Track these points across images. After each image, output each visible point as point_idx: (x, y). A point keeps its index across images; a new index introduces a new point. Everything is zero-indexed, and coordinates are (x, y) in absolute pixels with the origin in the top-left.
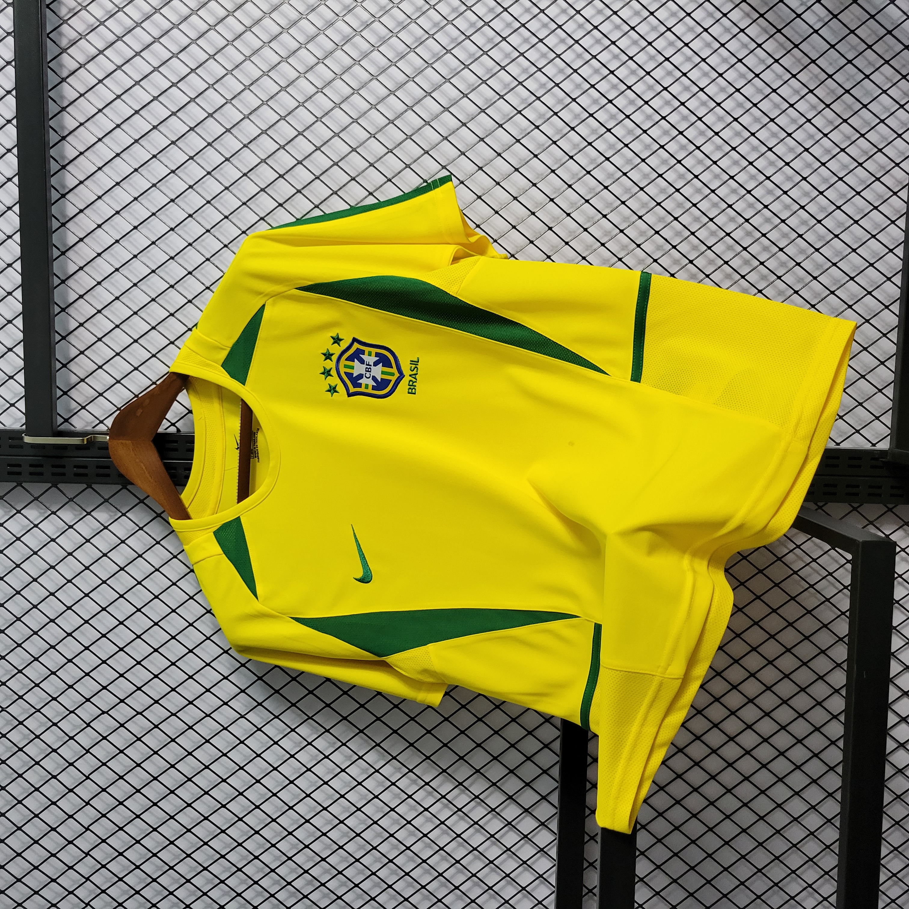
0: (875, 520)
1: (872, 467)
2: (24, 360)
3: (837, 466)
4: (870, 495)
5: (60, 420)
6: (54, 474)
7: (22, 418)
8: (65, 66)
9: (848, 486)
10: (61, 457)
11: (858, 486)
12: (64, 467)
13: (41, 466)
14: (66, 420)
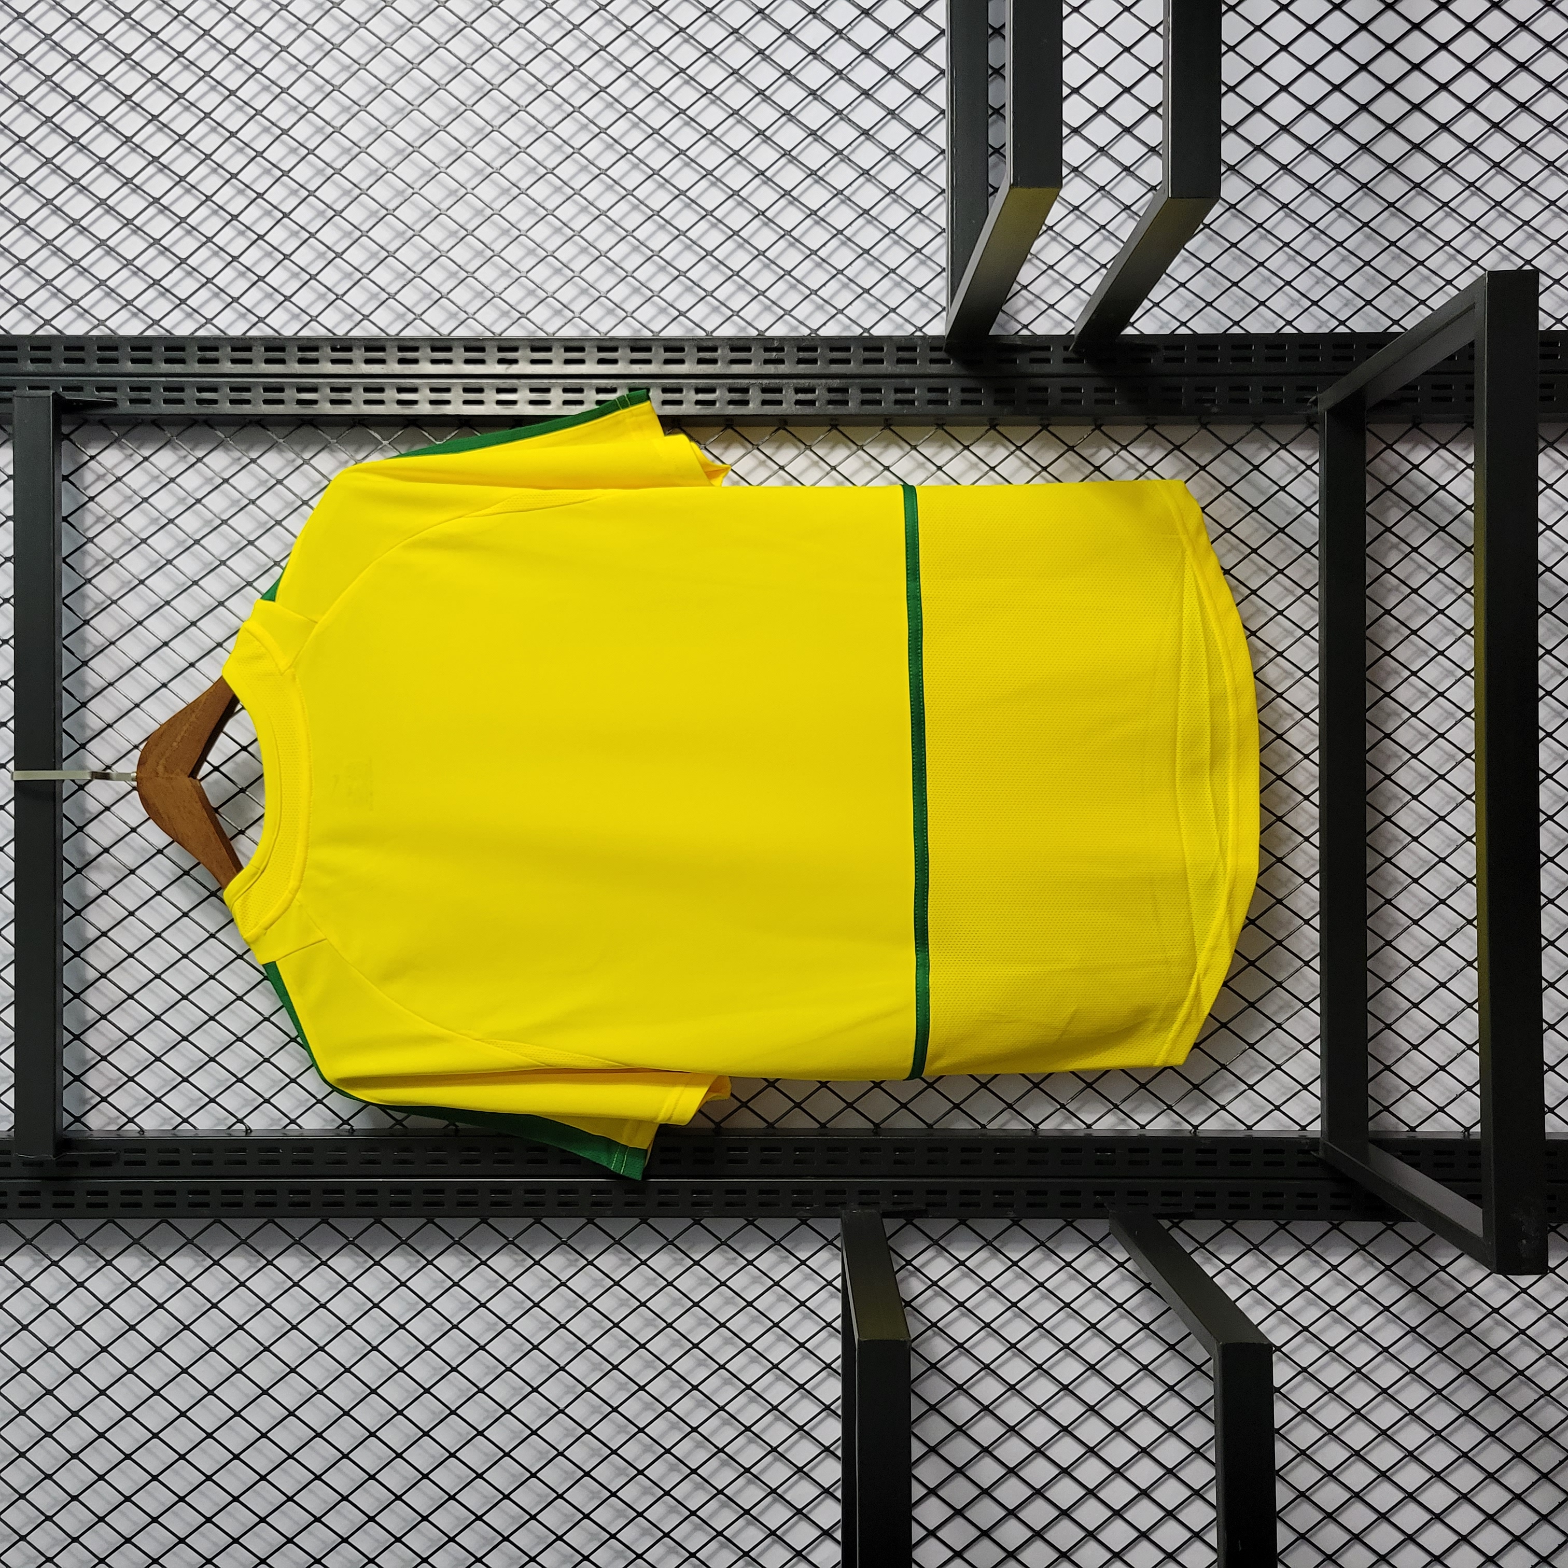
0: (1314, 1243)
1: (1301, 1164)
2: (14, 1029)
3: (1247, 1164)
4: (1300, 1207)
5: (67, 1119)
6: (56, 1206)
7: (9, 1116)
8: (88, 597)
9: (1266, 1195)
10: (68, 1178)
11: (1281, 1195)
12: (72, 1193)
13: (37, 1193)
14: (77, 1119)
